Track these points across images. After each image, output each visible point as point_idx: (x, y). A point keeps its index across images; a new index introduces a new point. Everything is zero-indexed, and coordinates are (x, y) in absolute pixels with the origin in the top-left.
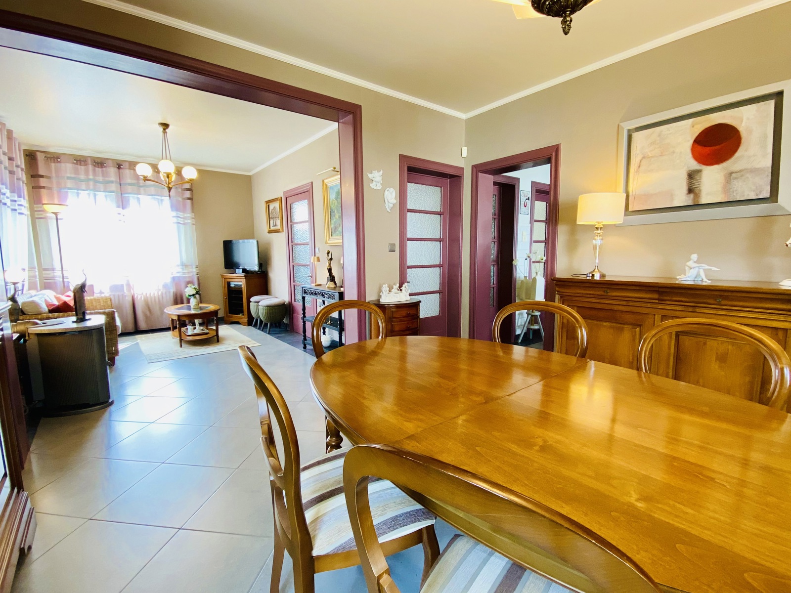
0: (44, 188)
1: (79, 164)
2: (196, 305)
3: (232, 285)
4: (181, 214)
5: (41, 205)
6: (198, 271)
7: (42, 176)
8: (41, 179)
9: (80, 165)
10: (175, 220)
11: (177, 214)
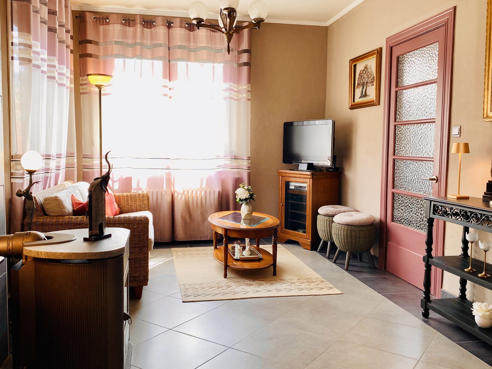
0: (90, 55)
1: (127, 25)
2: (247, 214)
3: (292, 187)
4: (234, 86)
5: (86, 77)
6: (250, 165)
7: (90, 42)
8: (89, 45)
9: (129, 26)
10: (227, 94)
11: (230, 85)
